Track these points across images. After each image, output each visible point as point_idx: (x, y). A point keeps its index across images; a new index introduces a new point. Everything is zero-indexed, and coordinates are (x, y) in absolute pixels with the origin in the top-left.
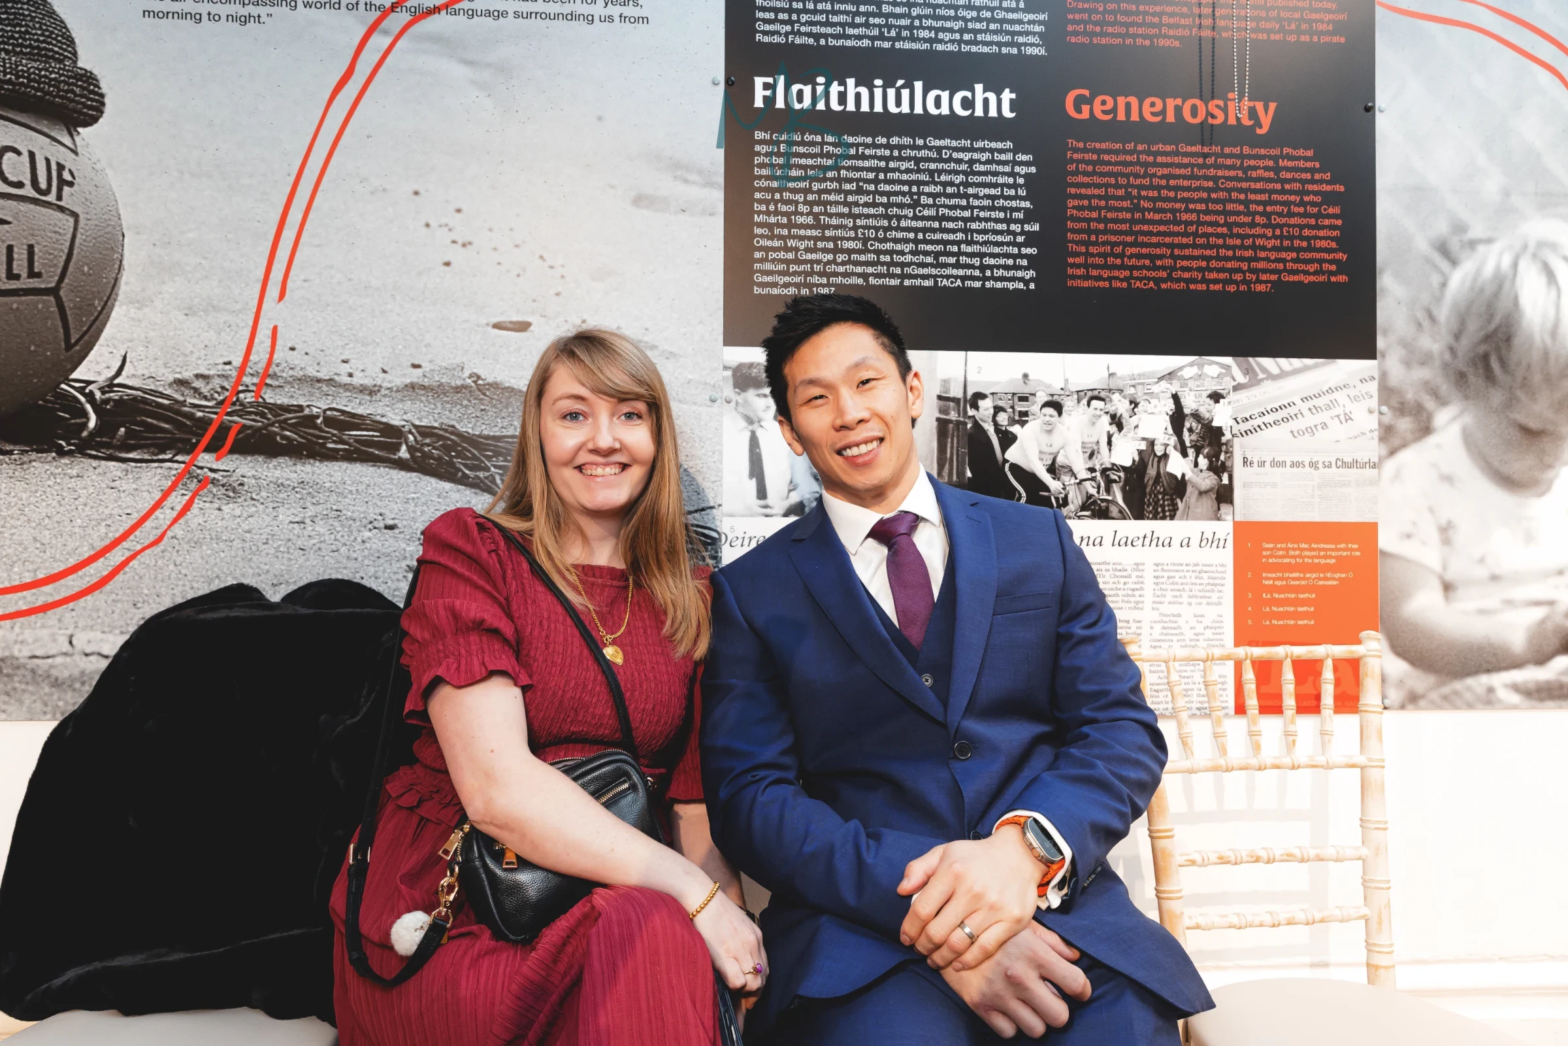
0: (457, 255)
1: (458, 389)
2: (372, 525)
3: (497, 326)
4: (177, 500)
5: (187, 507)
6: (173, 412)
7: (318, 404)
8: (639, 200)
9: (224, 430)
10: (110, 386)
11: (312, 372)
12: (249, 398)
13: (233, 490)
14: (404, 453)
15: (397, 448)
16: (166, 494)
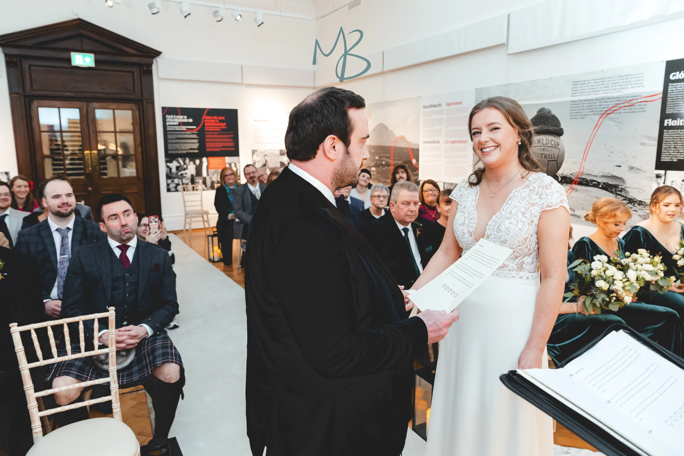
0: (611, 154)
1: (610, 177)
2: (595, 197)
3: (617, 166)
4: (570, 191)
5: (571, 193)
6: (570, 178)
7: (589, 178)
8: (642, 144)
9: (576, 181)
10: (562, 174)
11: (588, 173)
12: (579, 177)
13: (577, 190)
14: (600, 186)
15: (599, 185)
16: (568, 190)
